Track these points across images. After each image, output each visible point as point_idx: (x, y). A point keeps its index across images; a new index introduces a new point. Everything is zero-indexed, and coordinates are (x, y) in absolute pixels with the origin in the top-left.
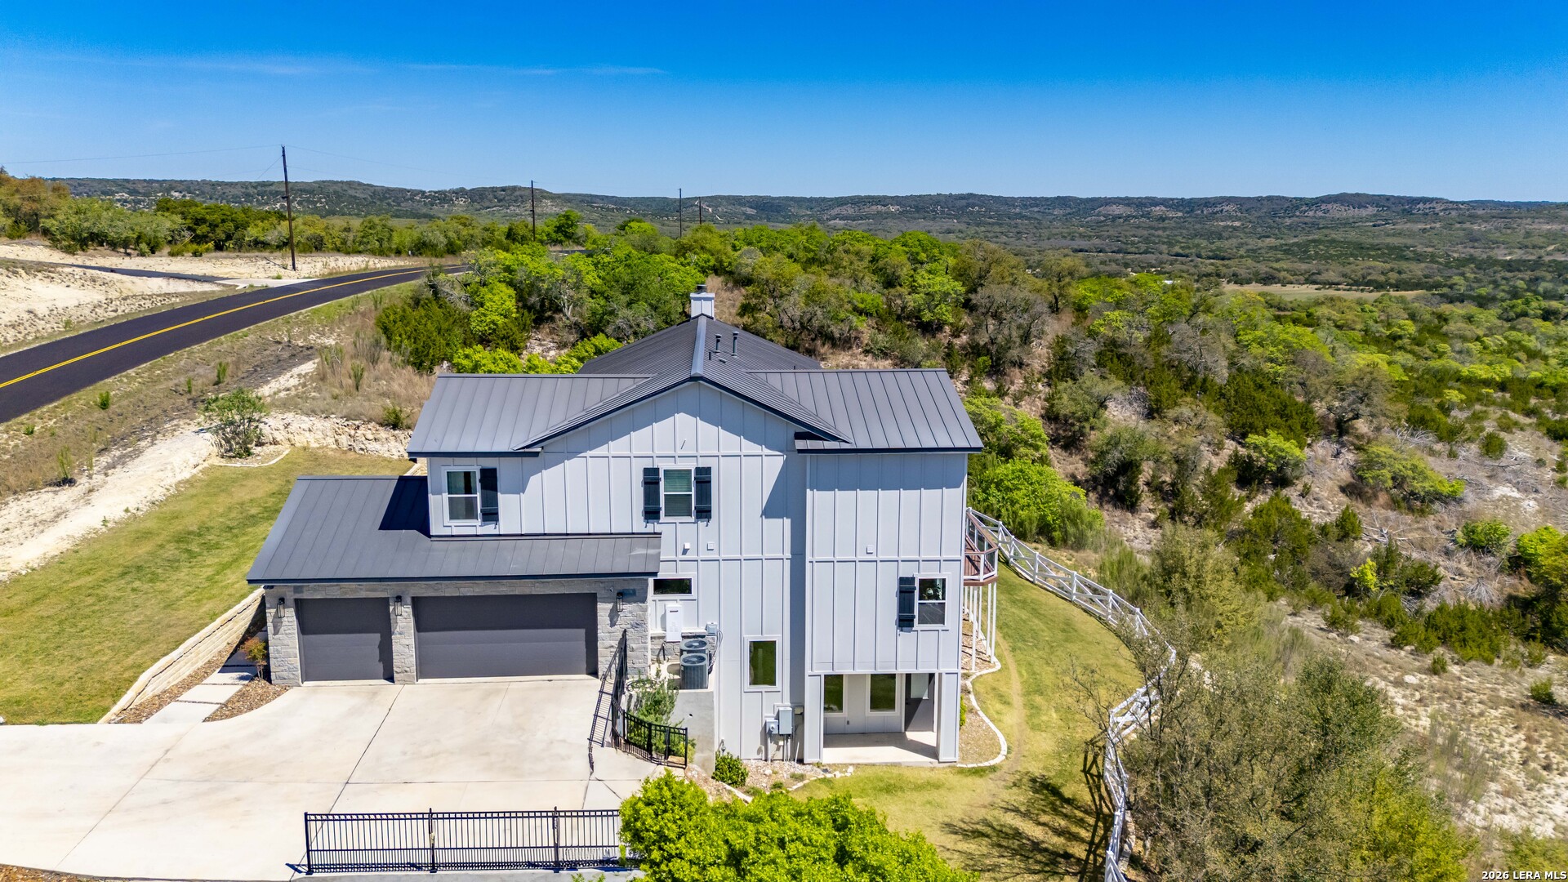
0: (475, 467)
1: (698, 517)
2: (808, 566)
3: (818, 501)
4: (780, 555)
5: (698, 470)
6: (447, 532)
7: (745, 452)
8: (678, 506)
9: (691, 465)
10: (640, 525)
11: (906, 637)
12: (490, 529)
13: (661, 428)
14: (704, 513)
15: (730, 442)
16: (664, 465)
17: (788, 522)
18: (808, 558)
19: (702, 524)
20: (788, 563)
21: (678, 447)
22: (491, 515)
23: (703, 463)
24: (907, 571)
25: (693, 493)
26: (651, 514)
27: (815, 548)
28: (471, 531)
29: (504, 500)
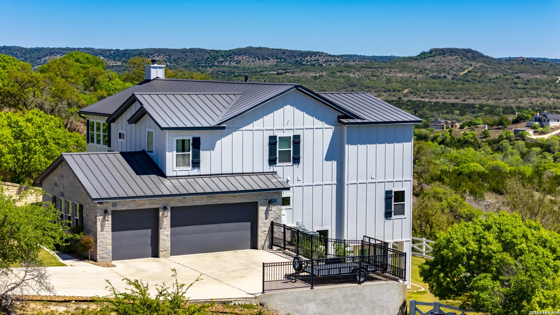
0: (189, 136)
1: (294, 163)
2: (346, 186)
3: (350, 150)
4: (330, 182)
5: (294, 136)
6: (174, 174)
7: (316, 126)
8: (285, 157)
9: (290, 134)
10: (267, 168)
11: (389, 222)
12: (195, 172)
13: (278, 113)
14: (297, 160)
15: (309, 120)
16: (279, 134)
17: (335, 163)
18: (346, 182)
19: (295, 166)
20: (335, 187)
21: (286, 123)
22: (196, 164)
23: (297, 133)
24: (389, 187)
25: (292, 149)
26: (272, 162)
27: (349, 177)
28: (186, 173)
29: (204, 155)
